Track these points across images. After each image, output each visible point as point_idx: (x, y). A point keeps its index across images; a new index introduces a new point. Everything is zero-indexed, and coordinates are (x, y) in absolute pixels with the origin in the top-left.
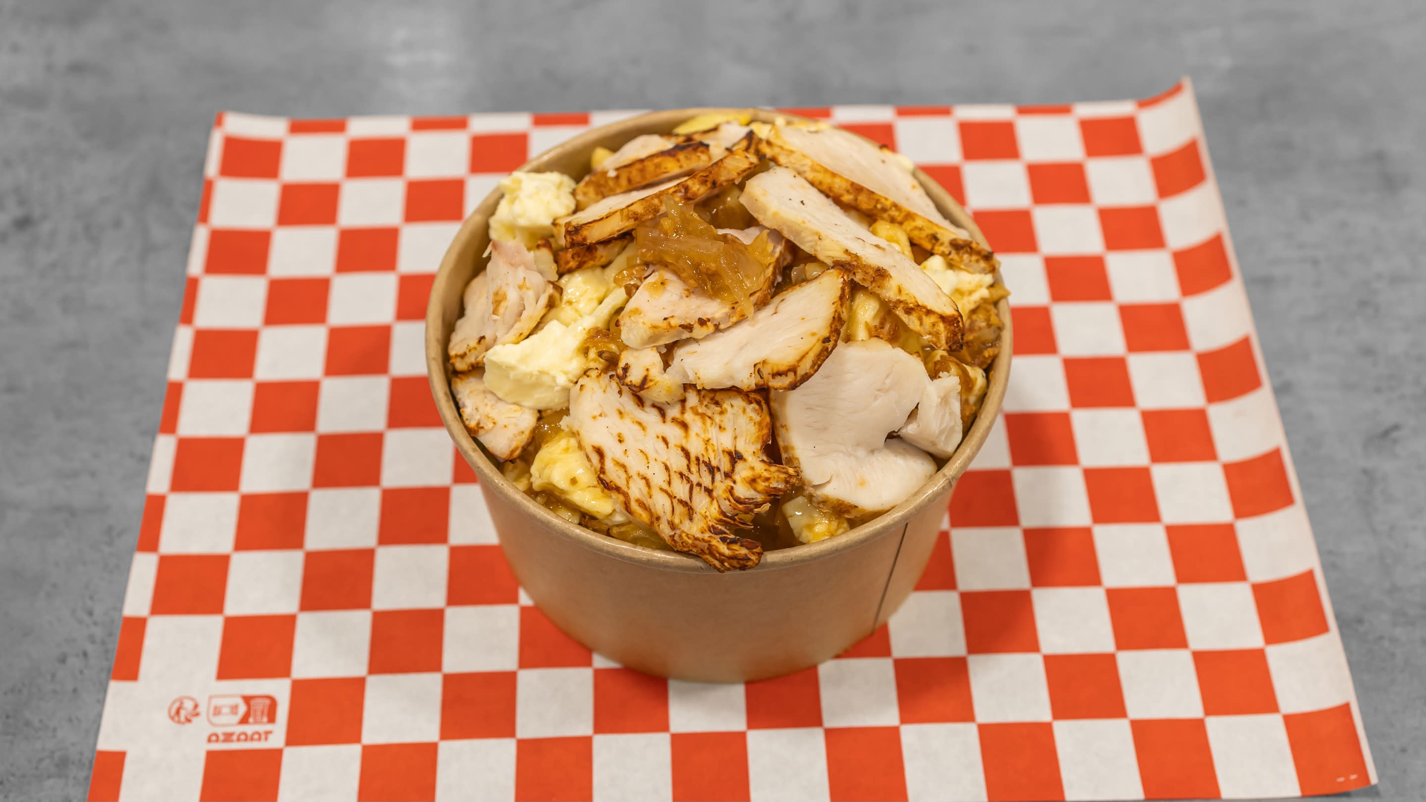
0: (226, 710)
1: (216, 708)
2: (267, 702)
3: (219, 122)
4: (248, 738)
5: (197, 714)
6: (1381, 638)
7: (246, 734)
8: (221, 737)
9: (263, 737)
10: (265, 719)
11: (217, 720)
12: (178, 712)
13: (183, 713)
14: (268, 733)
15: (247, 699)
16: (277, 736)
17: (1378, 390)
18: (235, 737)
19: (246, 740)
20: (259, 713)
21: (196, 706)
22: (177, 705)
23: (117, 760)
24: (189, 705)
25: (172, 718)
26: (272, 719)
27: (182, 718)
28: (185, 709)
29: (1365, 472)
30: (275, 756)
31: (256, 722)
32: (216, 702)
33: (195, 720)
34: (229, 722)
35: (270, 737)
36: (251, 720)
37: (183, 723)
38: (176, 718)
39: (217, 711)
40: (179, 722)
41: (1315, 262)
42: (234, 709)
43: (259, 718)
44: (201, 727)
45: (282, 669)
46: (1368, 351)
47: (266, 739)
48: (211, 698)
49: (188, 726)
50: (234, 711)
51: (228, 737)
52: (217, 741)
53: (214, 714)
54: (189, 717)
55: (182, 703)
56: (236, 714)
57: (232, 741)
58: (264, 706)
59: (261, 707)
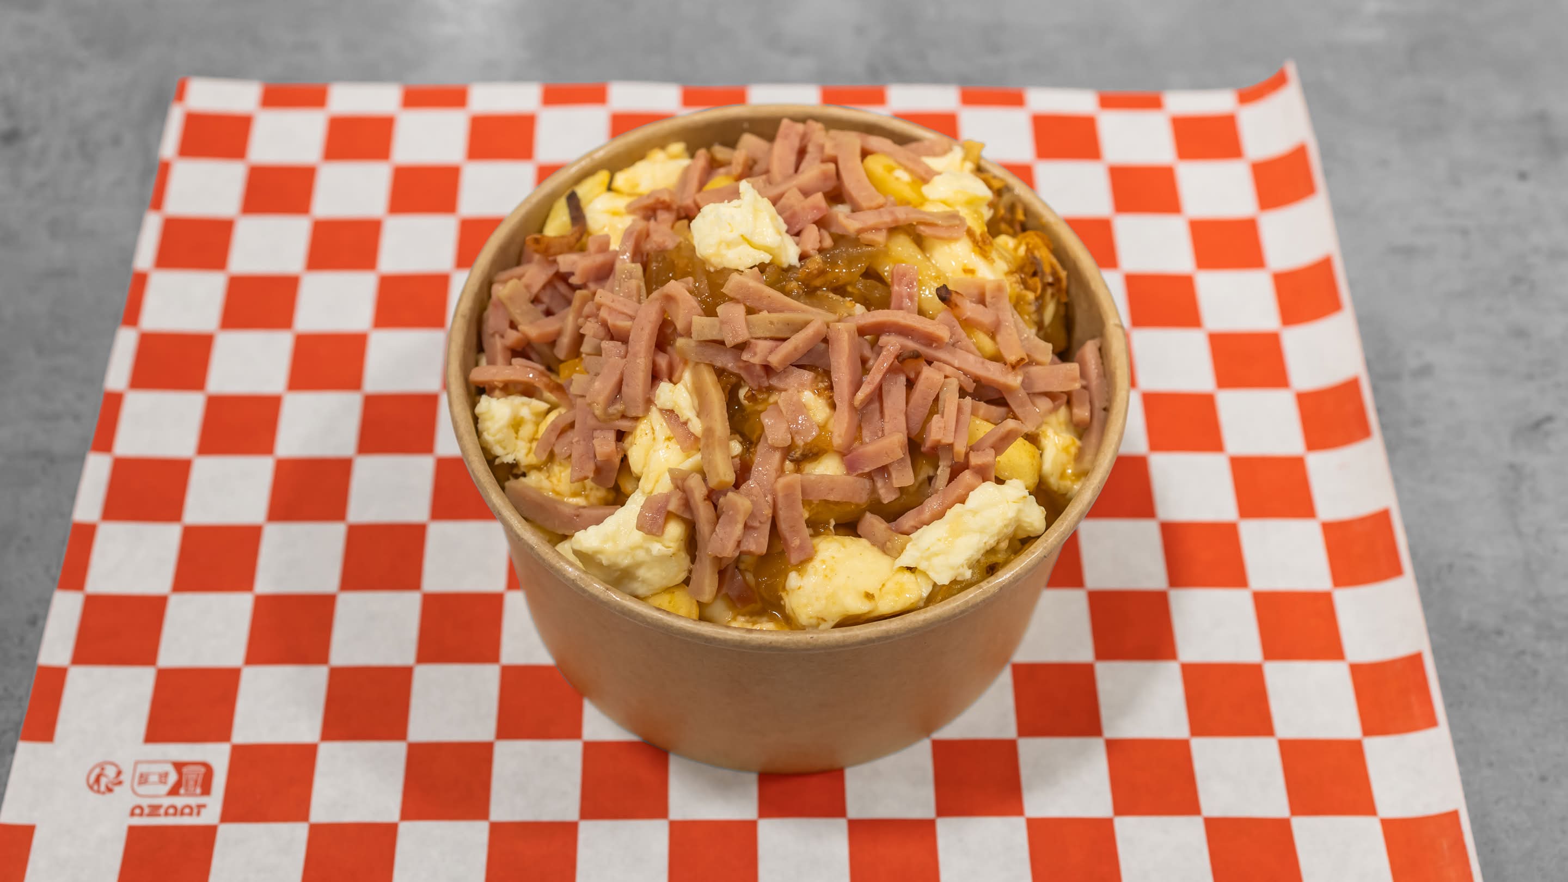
0: (154, 778)
1: (142, 776)
2: (202, 770)
3: (180, 95)
4: (177, 812)
5: (120, 783)
6: (1523, 652)
7: (175, 807)
8: (147, 811)
9: (195, 811)
10: (198, 791)
11: (142, 790)
12: (97, 780)
13: (104, 781)
14: (201, 807)
15: (179, 766)
16: (211, 814)
17: (1530, 377)
18: (162, 811)
19: (175, 814)
20: (191, 783)
21: (119, 773)
22: (97, 771)
23: (26, 832)
24: (111, 772)
25: (91, 787)
26: (206, 790)
27: (103, 788)
28: (106, 776)
29: (1512, 467)
30: (209, 833)
31: (188, 794)
32: (143, 768)
33: (117, 789)
34: (157, 793)
35: (203, 811)
36: (182, 791)
37: (104, 793)
38: (96, 787)
39: (144, 779)
40: (98, 792)
42: (163, 777)
43: (191, 789)
44: (124, 798)
45: (222, 732)
46: (1520, 333)
47: (198, 814)
48: (137, 763)
49: (109, 796)
50: (163, 779)
51: (154, 810)
52: (141, 815)
53: (140, 783)
54: (110, 786)
55: (103, 769)
56: (165, 783)
57: (159, 815)
58: (198, 775)
59: (194, 776)
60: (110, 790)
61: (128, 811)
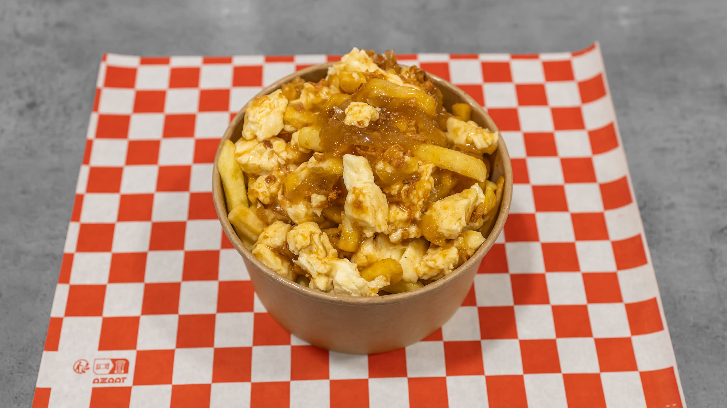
0: (103, 366)
1: (97, 365)
2: (124, 362)
3: (104, 59)
4: (114, 381)
5: (88, 369)
6: (718, 337)
7: (113, 379)
8: (100, 381)
9: (122, 380)
10: (123, 371)
11: (98, 371)
12: (78, 368)
13: (81, 368)
14: (124, 378)
15: (114, 361)
16: (129, 381)
17: (718, 208)
18: (107, 381)
19: (113, 382)
20: (120, 368)
21: (87, 364)
22: (78, 364)
23: (47, 391)
24: (84, 364)
25: (75, 371)
26: (126, 371)
27: (80, 371)
28: (82, 366)
29: (711, 250)
30: (128, 390)
31: (118, 373)
32: (98, 362)
33: (87, 371)
34: (104, 373)
35: (125, 380)
36: (116, 372)
37: (81, 373)
38: (77, 371)
39: (98, 367)
40: (79, 373)
41: (688, 141)
42: (107, 366)
43: (119, 371)
44: (90, 376)
45: (132, 345)
46: (714, 188)
47: (123, 382)
48: (95, 360)
49: (83, 374)
50: (107, 367)
51: (104, 381)
52: (98, 382)
53: (97, 369)
54: (84, 370)
55: (80, 363)
56: (108, 368)
57: (106, 383)
58: (123, 364)
59: (121, 365)
60: (84, 372)
61: (92, 381)
